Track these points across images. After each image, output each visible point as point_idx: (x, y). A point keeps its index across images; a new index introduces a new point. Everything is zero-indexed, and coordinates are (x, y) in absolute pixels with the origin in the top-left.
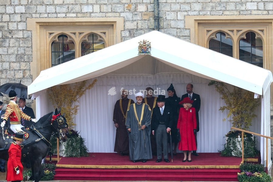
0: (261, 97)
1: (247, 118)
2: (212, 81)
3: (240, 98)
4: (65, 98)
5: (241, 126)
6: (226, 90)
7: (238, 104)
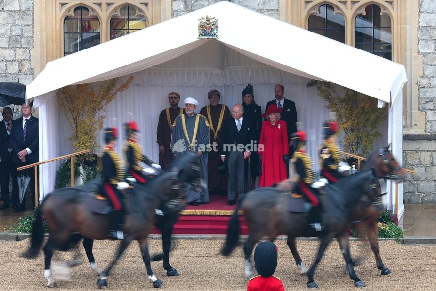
0: (387, 105)
1: (365, 139)
2: (312, 80)
3: (355, 107)
4: (84, 105)
5: (357, 150)
6: (333, 95)
7: (353, 115)
